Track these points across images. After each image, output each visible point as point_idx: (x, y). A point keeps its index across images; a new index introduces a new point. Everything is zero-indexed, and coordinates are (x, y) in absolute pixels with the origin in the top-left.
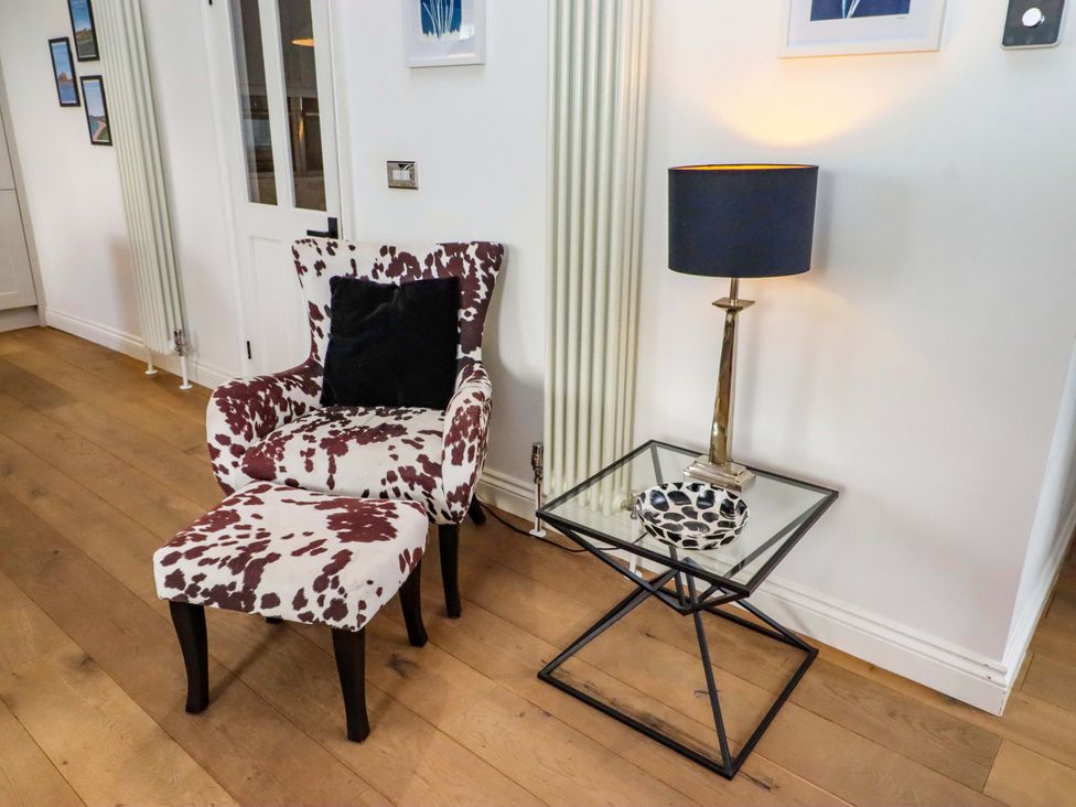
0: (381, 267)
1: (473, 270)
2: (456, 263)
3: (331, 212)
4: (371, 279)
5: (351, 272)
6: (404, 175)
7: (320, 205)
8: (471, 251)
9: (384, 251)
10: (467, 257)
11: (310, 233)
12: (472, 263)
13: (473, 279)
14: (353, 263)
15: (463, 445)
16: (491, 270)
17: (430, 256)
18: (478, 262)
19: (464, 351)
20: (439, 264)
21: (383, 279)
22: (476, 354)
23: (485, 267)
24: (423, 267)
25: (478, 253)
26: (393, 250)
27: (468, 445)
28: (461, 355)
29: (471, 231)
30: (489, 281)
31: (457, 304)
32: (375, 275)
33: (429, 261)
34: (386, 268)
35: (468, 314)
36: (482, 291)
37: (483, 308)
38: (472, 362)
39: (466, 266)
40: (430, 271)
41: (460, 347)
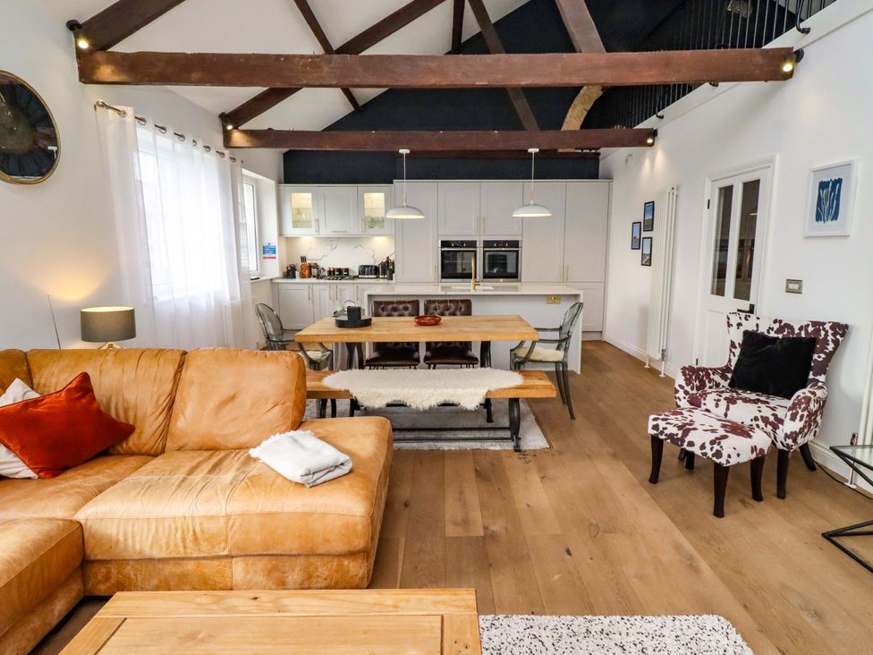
0: (772, 329)
1: (826, 335)
2: (817, 331)
3: (751, 302)
4: (766, 333)
5: (755, 329)
6: (796, 287)
7: (747, 298)
8: (827, 327)
9: (775, 322)
10: (824, 329)
11: (739, 310)
12: (827, 332)
13: (826, 341)
14: (757, 325)
15: (797, 413)
16: (838, 337)
17: (802, 327)
18: (830, 332)
19: (814, 375)
20: (806, 331)
21: (772, 334)
22: (822, 378)
23: (834, 335)
24: (797, 331)
25: (831, 328)
26: (780, 321)
27: (800, 413)
28: (811, 376)
29: (829, 316)
30: (836, 343)
31: (812, 351)
32: (768, 332)
33: (801, 329)
34: (775, 329)
35: (819, 357)
36: (831, 347)
37: (830, 356)
38: (818, 381)
39: (823, 333)
40: (800, 333)
41: (811, 373)
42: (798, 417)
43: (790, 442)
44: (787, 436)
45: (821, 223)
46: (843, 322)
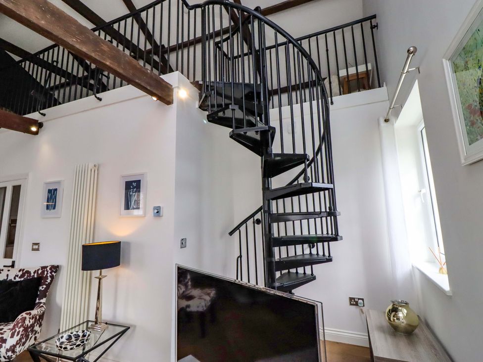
0: (17, 276)
1: (47, 274)
2: (43, 272)
4: (13, 280)
5: (6, 278)
6: (36, 247)
7: (11, 257)
8: (48, 269)
9: (20, 271)
10: (47, 270)
11: (4, 266)
12: (48, 272)
13: (47, 277)
14: (8, 275)
15: (16, 330)
16: (53, 273)
17: (36, 271)
18: (49, 271)
20: (38, 273)
21: (18, 279)
22: (44, 300)
23: (51, 273)
24: (32, 274)
25: (50, 269)
26: (24, 270)
27: (18, 330)
28: (37, 301)
29: (49, 263)
30: (52, 277)
31: (40, 284)
32: (15, 278)
33: (34, 273)
34: (19, 276)
35: (43, 288)
36: (49, 281)
37: (48, 286)
38: (41, 303)
39: (46, 272)
40: (34, 276)
41: (38, 299)
42: (16, 334)
43: (10, 354)
44: (8, 350)
45: (48, 211)
46: (56, 264)
